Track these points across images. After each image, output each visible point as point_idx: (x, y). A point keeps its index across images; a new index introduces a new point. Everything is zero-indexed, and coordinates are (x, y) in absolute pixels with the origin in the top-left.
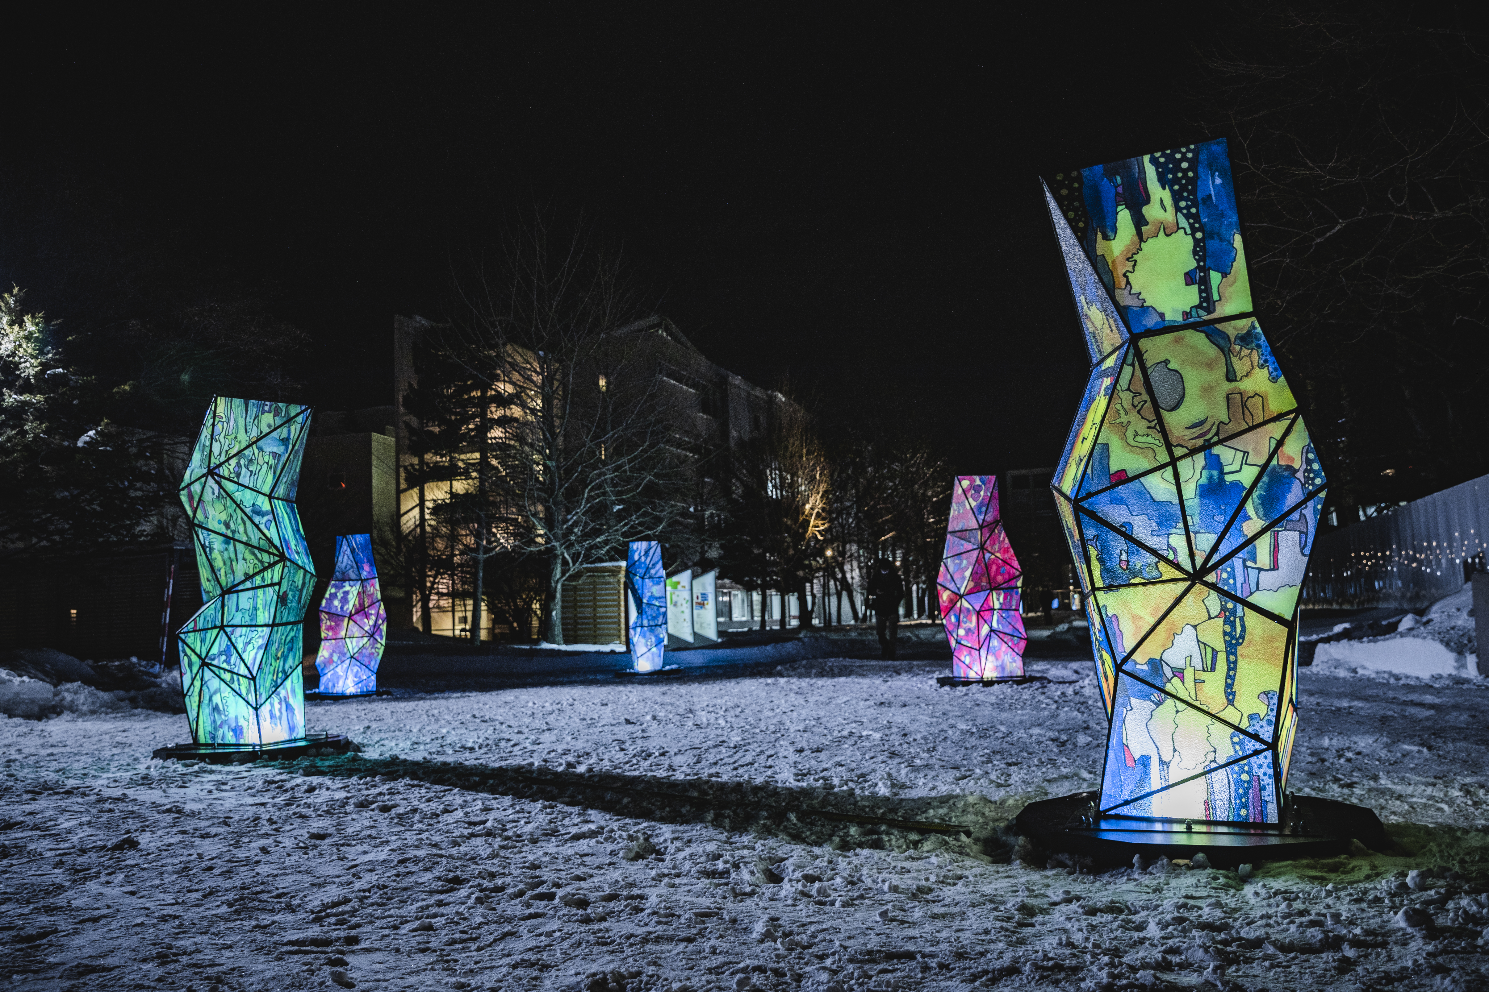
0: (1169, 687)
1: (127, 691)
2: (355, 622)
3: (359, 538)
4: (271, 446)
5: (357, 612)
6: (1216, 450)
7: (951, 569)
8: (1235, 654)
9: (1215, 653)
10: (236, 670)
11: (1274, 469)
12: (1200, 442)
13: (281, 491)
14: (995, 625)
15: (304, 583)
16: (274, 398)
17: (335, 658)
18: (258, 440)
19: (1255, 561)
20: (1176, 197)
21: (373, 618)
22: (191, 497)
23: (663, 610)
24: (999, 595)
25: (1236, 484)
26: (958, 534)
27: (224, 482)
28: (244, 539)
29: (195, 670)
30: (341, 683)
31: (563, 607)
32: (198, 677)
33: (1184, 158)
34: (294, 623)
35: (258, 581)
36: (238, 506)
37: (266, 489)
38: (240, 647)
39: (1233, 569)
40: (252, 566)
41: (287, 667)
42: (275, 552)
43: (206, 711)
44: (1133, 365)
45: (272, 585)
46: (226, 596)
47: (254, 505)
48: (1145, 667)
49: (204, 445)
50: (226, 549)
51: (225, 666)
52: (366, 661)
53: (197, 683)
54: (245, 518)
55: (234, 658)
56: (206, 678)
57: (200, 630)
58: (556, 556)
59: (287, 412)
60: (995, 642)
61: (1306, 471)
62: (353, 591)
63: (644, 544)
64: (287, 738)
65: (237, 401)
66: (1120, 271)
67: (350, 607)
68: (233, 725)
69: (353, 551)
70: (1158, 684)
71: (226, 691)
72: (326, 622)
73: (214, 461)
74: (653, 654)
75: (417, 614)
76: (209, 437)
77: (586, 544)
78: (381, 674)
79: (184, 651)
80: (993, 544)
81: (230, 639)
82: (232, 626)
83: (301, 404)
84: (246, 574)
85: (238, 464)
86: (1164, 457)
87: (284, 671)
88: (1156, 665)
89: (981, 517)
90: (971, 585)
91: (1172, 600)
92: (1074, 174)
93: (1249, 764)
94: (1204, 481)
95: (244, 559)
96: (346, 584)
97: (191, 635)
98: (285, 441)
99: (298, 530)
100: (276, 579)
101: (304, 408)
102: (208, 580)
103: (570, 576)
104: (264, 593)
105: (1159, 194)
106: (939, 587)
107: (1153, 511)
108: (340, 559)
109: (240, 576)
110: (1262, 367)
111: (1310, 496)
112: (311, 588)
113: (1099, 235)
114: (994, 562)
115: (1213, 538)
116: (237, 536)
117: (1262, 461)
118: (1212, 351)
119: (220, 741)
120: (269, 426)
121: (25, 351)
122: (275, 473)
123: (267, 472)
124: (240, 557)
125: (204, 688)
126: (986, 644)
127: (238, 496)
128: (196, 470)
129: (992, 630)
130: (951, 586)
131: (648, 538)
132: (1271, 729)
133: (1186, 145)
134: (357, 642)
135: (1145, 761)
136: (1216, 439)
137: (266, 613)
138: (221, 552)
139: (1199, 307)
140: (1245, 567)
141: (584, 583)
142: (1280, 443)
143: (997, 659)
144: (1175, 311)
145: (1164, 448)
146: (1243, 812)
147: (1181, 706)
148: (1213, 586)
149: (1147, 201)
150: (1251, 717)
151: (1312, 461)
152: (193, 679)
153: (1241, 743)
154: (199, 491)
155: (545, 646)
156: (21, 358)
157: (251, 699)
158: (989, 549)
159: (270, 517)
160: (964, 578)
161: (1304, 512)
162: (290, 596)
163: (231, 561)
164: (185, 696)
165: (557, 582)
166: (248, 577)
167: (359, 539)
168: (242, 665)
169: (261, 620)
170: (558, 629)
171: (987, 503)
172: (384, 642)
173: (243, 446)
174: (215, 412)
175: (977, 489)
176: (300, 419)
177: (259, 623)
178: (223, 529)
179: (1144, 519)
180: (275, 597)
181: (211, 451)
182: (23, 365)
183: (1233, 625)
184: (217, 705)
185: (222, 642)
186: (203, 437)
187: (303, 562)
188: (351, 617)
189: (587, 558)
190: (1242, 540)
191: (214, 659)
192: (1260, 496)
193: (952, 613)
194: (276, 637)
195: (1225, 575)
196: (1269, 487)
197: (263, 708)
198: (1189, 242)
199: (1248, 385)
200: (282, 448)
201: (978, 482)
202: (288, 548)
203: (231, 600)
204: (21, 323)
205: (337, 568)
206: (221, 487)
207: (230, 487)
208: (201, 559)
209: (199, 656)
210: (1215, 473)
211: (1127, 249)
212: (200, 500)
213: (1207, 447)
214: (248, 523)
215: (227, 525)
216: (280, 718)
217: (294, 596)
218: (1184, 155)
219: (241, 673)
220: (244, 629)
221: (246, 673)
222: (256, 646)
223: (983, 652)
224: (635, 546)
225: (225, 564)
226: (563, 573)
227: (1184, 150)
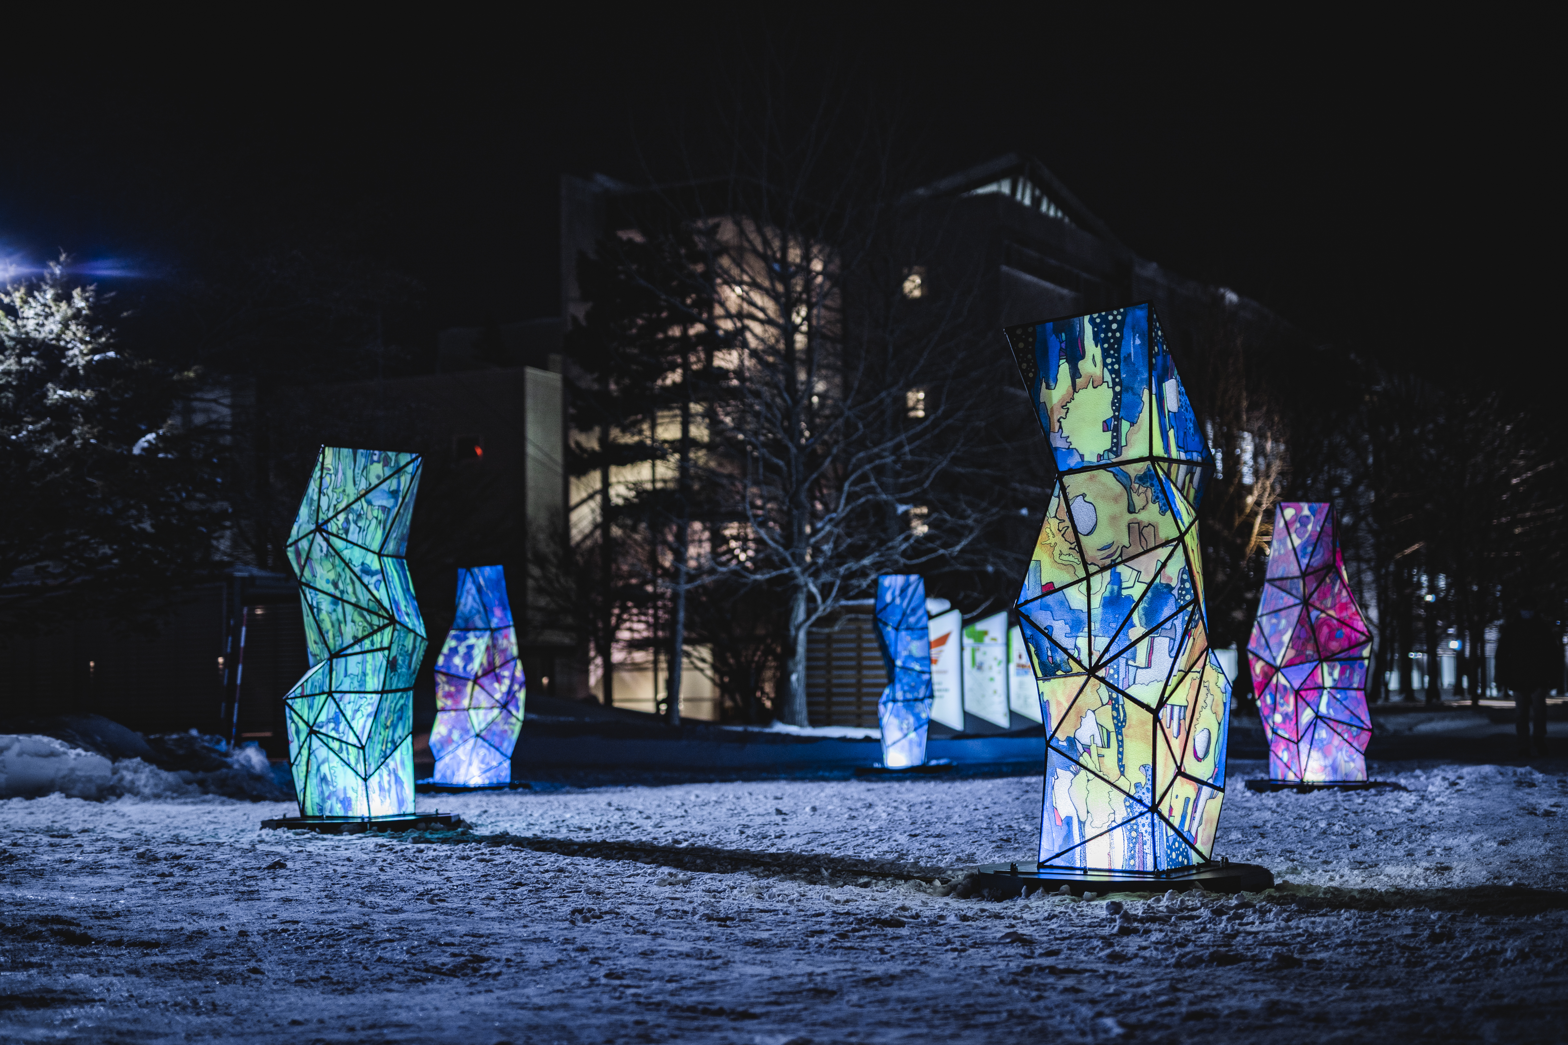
0: (1082, 760)
1: (194, 771)
2: (482, 687)
3: (487, 570)
4: (380, 500)
5: (486, 673)
6: (1120, 569)
7: (1267, 631)
8: (1121, 734)
9: (1108, 733)
10: (344, 739)
11: (1157, 586)
12: (1108, 562)
13: (391, 547)
14: (1323, 709)
15: (414, 647)
16: (383, 447)
17: (456, 736)
18: (368, 492)
19: (1135, 661)
20: (1105, 354)
21: (507, 682)
22: (298, 554)
23: (926, 677)
24: (1332, 669)
25: (1129, 598)
26: (1278, 583)
27: (333, 539)
28: (353, 600)
29: (302, 738)
30: (463, 770)
31: (808, 668)
32: (306, 746)
33: (1115, 320)
34: (404, 690)
35: (367, 644)
36: (347, 565)
37: (376, 546)
38: (349, 714)
39: (1118, 666)
40: (361, 629)
41: (396, 736)
42: (385, 614)
43: (313, 781)
44: (1059, 497)
45: (382, 649)
46: (334, 661)
47: (363, 564)
48: (1065, 744)
49: (312, 499)
50: (335, 610)
51: (333, 734)
52: (496, 740)
53: (305, 752)
54: (354, 578)
55: (343, 726)
56: (314, 747)
57: (307, 696)
58: (797, 588)
59: (397, 461)
60: (1323, 733)
61: (1180, 589)
62: (480, 644)
63: (900, 580)
64: (396, 813)
65: (345, 451)
66: (1056, 417)
67: (476, 666)
68: (342, 796)
69: (479, 589)
70: (1075, 758)
71: (335, 761)
72: (443, 687)
73: (322, 517)
74: (911, 742)
75: (595, 676)
76: (317, 490)
77: (842, 570)
78: (518, 760)
79: (291, 718)
80: (1324, 596)
81: (338, 706)
82: (341, 692)
83: (411, 452)
84: (355, 637)
85: (347, 520)
86: (1083, 574)
87: (393, 742)
88: (1072, 741)
89: (1305, 561)
90: (1291, 653)
91: (1078, 690)
92: (1030, 330)
93: (1136, 824)
94: (1107, 594)
95: (353, 621)
96: (471, 635)
97: (299, 700)
98: (394, 494)
99: (408, 589)
100: (386, 644)
101: (414, 456)
102: (315, 642)
103: (819, 619)
104: (374, 658)
105: (1092, 350)
106: (1251, 656)
107: (1068, 617)
108: (463, 601)
109: (348, 640)
110: (1154, 502)
111: (1181, 609)
112: (421, 653)
113: (1044, 384)
114: (1325, 622)
115: (1107, 640)
116: (345, 597)
117: (1148, 580)
118: (1118, 488)
119: (328, 814)
120: (378, 477)
121: (74, 334)
122: (384, 528)
123: (376, 528)
124: (349, 618)
125: (312, 757)
126: (1308, 736)
127: (346, 554)
128: (304, 526)
129: (1318, 716)
130: (1265, 654)
131: (906, 571)
132: (1150, 795)
133: (1118, 309)
134: (485, 715)
135: (1068, 821)
136: (1120, 559)
137: (376, 680)
138: (329, 613)
139: (1110, 450)
140: (1127, 664)
141: (842, 631)
142: (1164, 565)
143: (1325, 756)
144: (1092, 453)
145: (1081, 566)
146: (1132, 862)
147: (1091, 776)
148: (1102, 680)
149: (1083, 357)
150: (1137, 785)
151: (1186, 581)
152: (301, 748)
153: (1131, 806)
154: (306, 548)
155: (780, 728)
156: (67, 343)
157: (361, 769)
158: (1318, 604)
159: (379, 577)
160: (1281, 644)
161: (1175, 622)
162: (400, 662)
163: (340, 623)
164: (291, 765)
165: (798, 628)
166: (357, 641)
167: (487, 573)
168: (351, 733)
169: (370, 687)
170: (800, 702)
171: (1316, 541)
172: (521, 715)
173: (352, 499)
174: (323, 463)
175: (1304, 521)
176: (410, 469)
177: (368, 690)
178: (331, 589)
179: (1061, 622)
180: (385, 663)
181: (319, 506)
182: (71, 353)
183: (1117, 710)
184: (325, 775)
185: (330, 709)
186: (310, 491)
187: (414, 625)
188: (476, 680)
189: (844, 592)
190: (1128, 643)
191: (321, 727)
192: (1144, 609)
193: (1267, 691)
194: (386, 705)
195: (1112, 671)
196: (1151, 602)
197: (371, 779)
198: (1110, 394)
199: (1143, 517)
200: (392, 501)
201: (1306, 512)
202: (399, 610)
203: (339, 664)
204: (69, 299)
205: (459, 614)
206: (329, 544)
207: (339, 544)
208: (308, 620)
209: (307, 723)
210: (1116, 588)
211: (1063, 398)
212: (308, 558)
213: (1113, 565)
214: (357, 583)
215: (335, 585)
216: (389, 791)
217: (404, 661)
218: (1115, 316)
219: (350, 741)
220: (353, 695)
221: (355, 741)
222: (366, 714)
223: (1304, 746)
224: (887, 581)
225: (333, 626)
226: (809, 614)
227: (1115, 312)
